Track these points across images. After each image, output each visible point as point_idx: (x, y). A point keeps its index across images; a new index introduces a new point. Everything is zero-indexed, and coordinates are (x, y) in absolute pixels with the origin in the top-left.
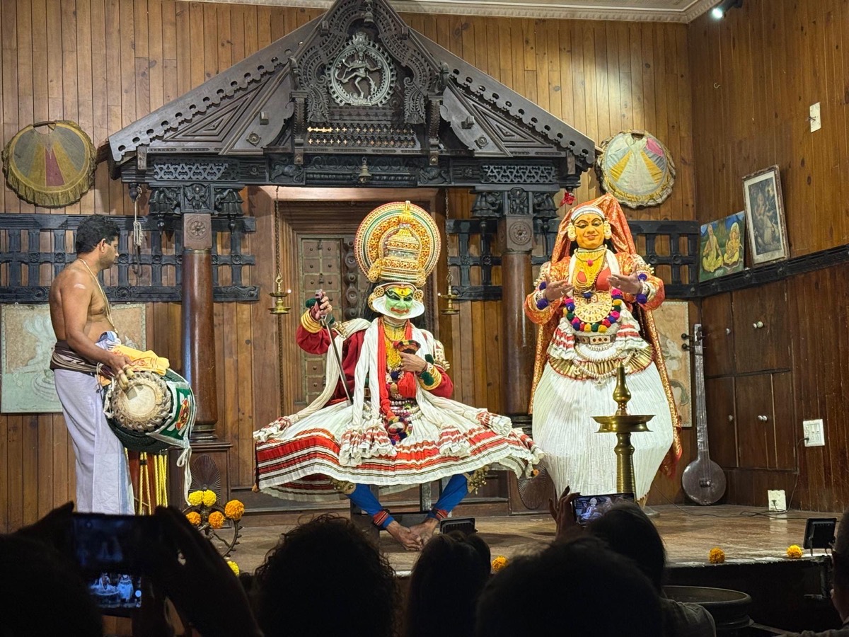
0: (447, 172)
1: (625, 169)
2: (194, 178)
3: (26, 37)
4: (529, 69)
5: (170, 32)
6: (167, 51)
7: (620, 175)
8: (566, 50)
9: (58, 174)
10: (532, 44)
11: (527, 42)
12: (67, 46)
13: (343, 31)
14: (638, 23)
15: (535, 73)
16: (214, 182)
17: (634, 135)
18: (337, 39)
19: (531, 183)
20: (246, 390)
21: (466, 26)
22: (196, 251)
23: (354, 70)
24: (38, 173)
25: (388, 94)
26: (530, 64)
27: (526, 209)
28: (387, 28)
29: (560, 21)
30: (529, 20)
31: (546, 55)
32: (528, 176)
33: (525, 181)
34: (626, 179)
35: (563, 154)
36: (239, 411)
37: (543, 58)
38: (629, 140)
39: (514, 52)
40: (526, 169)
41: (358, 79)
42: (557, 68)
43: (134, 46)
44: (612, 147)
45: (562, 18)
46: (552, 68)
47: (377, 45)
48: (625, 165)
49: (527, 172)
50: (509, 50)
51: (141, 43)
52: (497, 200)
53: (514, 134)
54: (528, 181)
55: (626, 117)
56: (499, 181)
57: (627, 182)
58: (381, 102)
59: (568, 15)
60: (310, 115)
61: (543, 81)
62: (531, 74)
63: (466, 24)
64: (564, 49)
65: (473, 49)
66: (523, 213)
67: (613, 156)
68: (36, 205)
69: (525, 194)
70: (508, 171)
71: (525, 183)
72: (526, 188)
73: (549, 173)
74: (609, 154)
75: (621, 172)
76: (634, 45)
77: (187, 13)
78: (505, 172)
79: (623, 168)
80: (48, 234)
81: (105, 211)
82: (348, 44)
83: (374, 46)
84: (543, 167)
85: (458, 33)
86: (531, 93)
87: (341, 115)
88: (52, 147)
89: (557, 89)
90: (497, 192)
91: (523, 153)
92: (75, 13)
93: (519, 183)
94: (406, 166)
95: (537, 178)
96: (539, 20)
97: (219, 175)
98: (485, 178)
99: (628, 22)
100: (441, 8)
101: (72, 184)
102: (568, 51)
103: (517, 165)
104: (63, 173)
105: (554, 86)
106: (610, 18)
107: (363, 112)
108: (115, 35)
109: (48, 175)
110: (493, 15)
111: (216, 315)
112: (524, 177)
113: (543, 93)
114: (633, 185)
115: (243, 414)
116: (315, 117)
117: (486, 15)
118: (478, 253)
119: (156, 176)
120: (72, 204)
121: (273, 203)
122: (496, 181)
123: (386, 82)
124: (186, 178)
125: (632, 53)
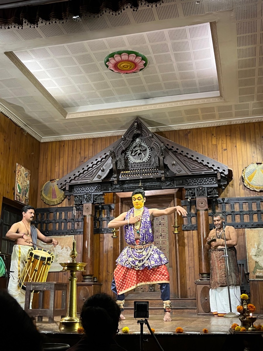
0: (174, 183)
1: (254, 177)
2: (86, 192)
3: (49, 154)
4: (214, 144)
5: (91, 148)
6: (90, 153)
7: (252, 179)
8: (229, 135)
9: (55, 195)
10: (215, 135)
11: (213, 135)
12: (61, 156)
13: (131, 138)
14: (258, 122)
15: (216, 146)
16: (93, 193)
17: (257, 164)
18: (128, 141)
19: (206, 184)
20: (110, 264)
21: (189, 132)
22: (87, 216)
23: (136, 151)
24: (50, 195)
25: (149, 157)
26: (214, 142)
27: (204, 194)
28: (145, 135)
29: (226, 126)
30: (213, 127)
31: (221, 138)
32: (209, 181)
33: (203, 183)
34: (255, 181)
35: (216, 172)
36: (108, 271)
37: (219, 139)
38: (255, 166)
39: (208, 139)
40: (204, 179)
41: (138, 154)
42: (225, 142)
43: (80, 153)
44: (248, 169)
45: (226, 124)
46: (223, 142)
47: (144, 142)
48: (254, 175)
49: (204, 180)
50: (206, 139)
51: (82, 152)
52: (193, 191)
53: (196, 166)
54: (204, 184)
55: (254, 157)
56: (193, 184)
57: (255, 182)
58: (146, 160)
59: (229, 123)
60: (118, 167)
61: (219, 147)
62: (214, 146)
63: (189, 131)
64: (228, 135)
65: (192, 140)
66: (203, 195)
67: (249, 173)
68: (49, 205)
69: (204, 188)
70: (196, 180)
71: (203, 184)
72: (204, 186)
73: (213, 180)
74: (247, 172)
75: (252, 178)
76: (257, 131)
77: (96, 141)
78: (195, 181)
79: (253, 176)
80: (52, 214)
81: (69, 205)
82: (134, 143)
83: (143, 142)
84: (211, 178)
85: (187, 135)
86: (215, 153)
87: (132, 166)
88: (55, 186)
89: (225, 150)
90: (193, 188)
91: (200, 173)
92: (64, 146)
93: (200, 184)
94: (158, 182)
95: (208, 182)
96: (218, 126)
97: (94, 190)
98: (187, 184)
99: (254, 122)
100: (180, 127)
101: (59, 198)
102: (229, 136)
103: (200, 178)
104: (57, 194)
105: (224, 149)
106: (246, 122)
107: (139, 165)
108: (75, 151)
109: (53, 195)
110: (199, 127)
111: (101, 238)
112: (203, 182)
113: (220, 152)
114: (258, 183)
115: (109, 273)
116: (120, 168)
117: (197, 127)
118: (195, 212)
119: (75, 192)
120: (59, 204)
121: (120, 199)
122: (191, 184)
123: (148, 153)
124: (84, 192)
125: (256, 133)
